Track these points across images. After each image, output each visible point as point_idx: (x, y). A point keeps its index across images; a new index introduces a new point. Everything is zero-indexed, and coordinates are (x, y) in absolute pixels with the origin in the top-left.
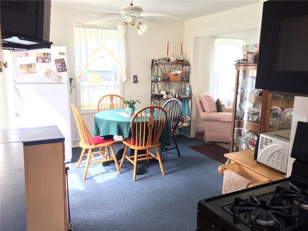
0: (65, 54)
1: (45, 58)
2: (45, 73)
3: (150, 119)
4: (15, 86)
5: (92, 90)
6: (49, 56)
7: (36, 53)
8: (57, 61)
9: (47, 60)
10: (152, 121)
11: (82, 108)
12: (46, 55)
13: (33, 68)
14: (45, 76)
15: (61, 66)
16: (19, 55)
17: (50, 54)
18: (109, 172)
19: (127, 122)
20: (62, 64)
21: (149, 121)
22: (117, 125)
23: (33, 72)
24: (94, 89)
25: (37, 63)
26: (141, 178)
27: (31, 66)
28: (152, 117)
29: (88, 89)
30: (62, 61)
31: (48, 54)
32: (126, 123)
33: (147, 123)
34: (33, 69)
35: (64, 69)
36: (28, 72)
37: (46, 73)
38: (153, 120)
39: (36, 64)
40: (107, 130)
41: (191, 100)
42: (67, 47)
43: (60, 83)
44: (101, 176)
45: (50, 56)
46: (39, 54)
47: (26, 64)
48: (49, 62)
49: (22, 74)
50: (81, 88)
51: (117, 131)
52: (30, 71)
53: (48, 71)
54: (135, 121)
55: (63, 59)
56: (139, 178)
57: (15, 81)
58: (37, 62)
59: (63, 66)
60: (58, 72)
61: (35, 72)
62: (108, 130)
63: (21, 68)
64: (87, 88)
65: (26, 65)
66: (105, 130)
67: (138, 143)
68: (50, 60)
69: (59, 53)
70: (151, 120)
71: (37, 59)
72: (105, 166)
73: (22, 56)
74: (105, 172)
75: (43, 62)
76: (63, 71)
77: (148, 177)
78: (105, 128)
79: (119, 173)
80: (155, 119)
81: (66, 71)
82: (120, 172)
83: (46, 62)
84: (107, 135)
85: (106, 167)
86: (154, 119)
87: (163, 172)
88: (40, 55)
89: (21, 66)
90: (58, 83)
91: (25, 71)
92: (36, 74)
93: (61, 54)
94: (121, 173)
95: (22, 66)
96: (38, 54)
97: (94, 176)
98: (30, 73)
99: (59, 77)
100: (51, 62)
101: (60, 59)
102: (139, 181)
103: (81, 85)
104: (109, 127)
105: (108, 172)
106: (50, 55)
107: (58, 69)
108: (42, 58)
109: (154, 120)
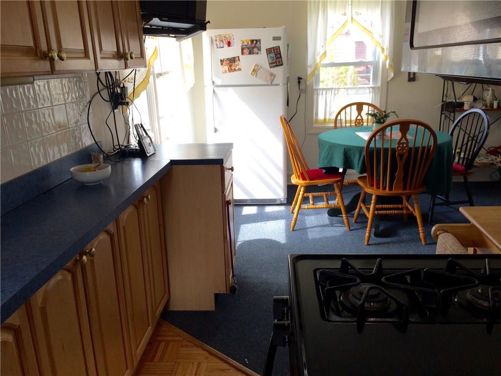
0: (282, 39)
1: (253, 48)
2: (252, 70)
3: (399, 143)
4: (214, 91)
5: (333, 95)
6: (258, 43)
7: (241, 41)
8: (269, 51)
9: (255, 50)
10: (403, 148)
11: (314, 124)
12: (255, 42)
13: (236, 63)
14: (252, 74)
15: (275, 58)
16: (219, 46)
17: (260, 40)
18: (335, 225)
19: (359, 147)
20: (276, 55)
21: (398, 148)
22: (343, 150)
23: (237, 69)
24: (335, 94)
25: (243, 56)
26: (381, 242)
27: (234, 61)
28: (404, 141)
29: (326, 93)
30: (277, 50)
31: (257, 41)
32: (357, 148)
33: (393, 151)
34: (236, 66)
35: (279, 62)
36: (230, 70)
37: (254, 70)
38: (405, 145)
39: (241, 57)
40: (328, 159)
42: (284, 27)
43: (274, 85)
44: (319, 229)
45: (260, 44)
46: (245, 41)
47: (228, 57)
48: (257, 53)
49: (223, 73)
50: (316, 92)
51: (343, 161)
52: (233, 68)
53: (256, 67)
54: (372, 145)
55: (279, 47)
56: (377, 242)
57: (213, 82)
58: (243, 53)
59: (277, 58)
60: (271, 67)
61: (240, 69)
62: (331, 159)
63: (222, 64)
64: (324, 92)
65: (227, 59)
66: (327, 158)
67: (378, 184)
68: (259, 49)
69: (273, 37)
70: (401, 146)
71: (243, 49)
72: (331, 216)
73: (223, 47)
74: (328, 225)
75: (250, 53)
76: (277, 66)
77: (393, 243)
78: (326, 155)
79: (348, 230)
80: (411, 145)
81: (282, 65)
82: (349, 228)
83: (253, 54)
84: (328, 166)
85: (334, 218)
86: (407, 143)
87: (422, 240)
88: (246, 44)
89: (221, 60)
90: (270, 84)
91: (226, 68)
92: (239, 72)
93: (275, 39)
94: (351, 230)
95: (223, 61)
96: (243, 42)
97: (309, 228)
98: (233, 71)
99: (272, 75)
100: (261, 53)
101: (273, 48)
102: (374, 246)
103: (314, 87)
104: (332, 154)
105: (332, 225)
106: (260, 42)
107: (270, 64)
108: (248, 48)
109: (407, 146)
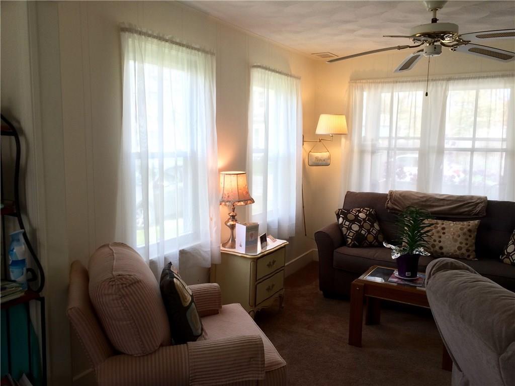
41: (39, 303)
